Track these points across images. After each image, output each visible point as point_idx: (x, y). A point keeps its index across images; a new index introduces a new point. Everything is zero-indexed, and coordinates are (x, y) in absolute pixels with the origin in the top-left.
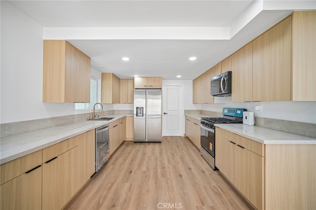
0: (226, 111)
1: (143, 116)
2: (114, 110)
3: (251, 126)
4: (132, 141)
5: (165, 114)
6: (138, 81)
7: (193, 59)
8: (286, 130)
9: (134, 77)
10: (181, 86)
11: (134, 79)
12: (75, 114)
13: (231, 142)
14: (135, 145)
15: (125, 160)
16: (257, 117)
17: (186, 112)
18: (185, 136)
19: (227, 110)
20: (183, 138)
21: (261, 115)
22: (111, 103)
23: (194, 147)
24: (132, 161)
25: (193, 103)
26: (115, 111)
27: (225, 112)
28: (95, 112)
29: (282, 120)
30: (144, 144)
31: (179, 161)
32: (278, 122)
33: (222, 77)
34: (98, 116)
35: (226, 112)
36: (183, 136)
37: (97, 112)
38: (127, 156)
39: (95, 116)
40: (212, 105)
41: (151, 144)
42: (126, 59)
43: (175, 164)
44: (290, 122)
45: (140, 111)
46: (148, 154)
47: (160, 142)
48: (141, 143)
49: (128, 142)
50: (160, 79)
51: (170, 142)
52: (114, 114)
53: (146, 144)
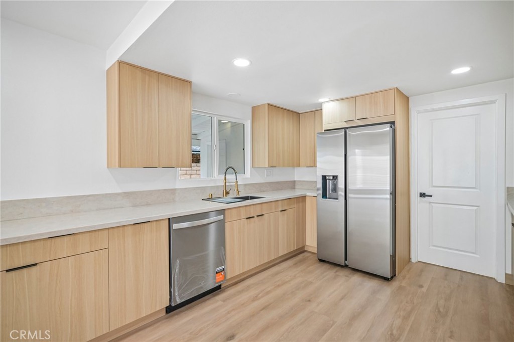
2: (295, 181)
5: (423, 195)
6: (331, 110)
12: (177, 187)
15: (254, 299)
18: (510, 283)
22: (267, 166)
26: (296, 183)
28: (227, 184)
36: (501, 281)
37: (231, 185)
38: (270, 289)
39: (228, 193)
41: (358, 276)
46: (319, 304)
48: (332, 267)
49: (308, 255)
50: (390, 95)
52: (294, 189)
53: (344, 272)
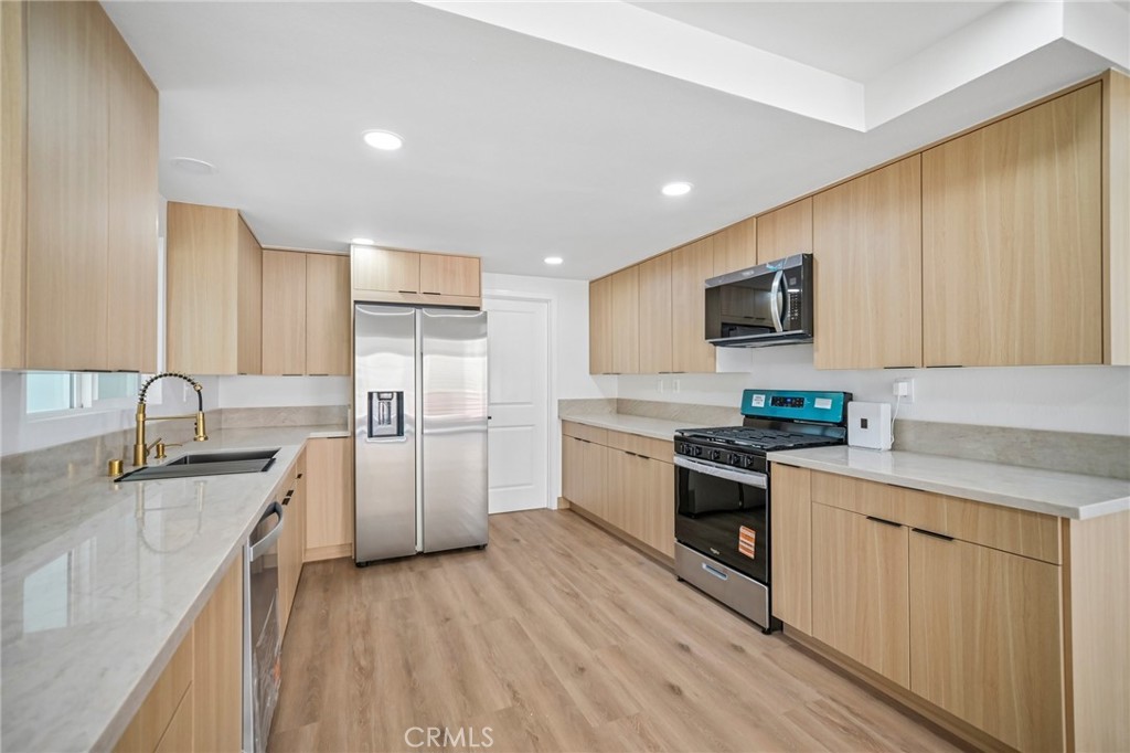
0: (759, 402)
1: (400, 432)
2: (221, 411)
3: (885, 451)
4: (338, 560)
6: (371, 265)
7: (677, 189)
8: (1020, 461)
9: (349, 245)
10: (547, 301)
11: (348, 256)
13: (870, 518)
14: (367, 580)
15: (366, 674)
16: (902, 421)
17: (564, 405)
18: (563, 507)
19: (763, 397)
20: (556, 515)
21: (917, 412)
22: (235, 372)
23: (626, 548)
24: (409, 673)
25: (591, 373)
26: (224, 415)
27: (754, 404)
29: (1003, 429)
30: (411, 569)
31: (618, 623)
32: (988, 433)
33: (774, 273)
34: (161, 450)
35: (762, 405)
36: (555, 507)
38: (359, 645)
39: (146, 452)
40: (678, 381)
41: (445, 562)
42: (383, 141)
43: (614, 643)
44: (1036, 432)
45: (386, 413)
46: (464, 614)
47: (479, 548)
48: (394, 566)
49: (320, 567)
50: (473, 266)
51: (523, 542)
52: (221, 429)
53: (422, 565)
